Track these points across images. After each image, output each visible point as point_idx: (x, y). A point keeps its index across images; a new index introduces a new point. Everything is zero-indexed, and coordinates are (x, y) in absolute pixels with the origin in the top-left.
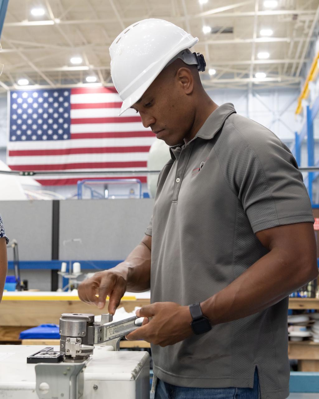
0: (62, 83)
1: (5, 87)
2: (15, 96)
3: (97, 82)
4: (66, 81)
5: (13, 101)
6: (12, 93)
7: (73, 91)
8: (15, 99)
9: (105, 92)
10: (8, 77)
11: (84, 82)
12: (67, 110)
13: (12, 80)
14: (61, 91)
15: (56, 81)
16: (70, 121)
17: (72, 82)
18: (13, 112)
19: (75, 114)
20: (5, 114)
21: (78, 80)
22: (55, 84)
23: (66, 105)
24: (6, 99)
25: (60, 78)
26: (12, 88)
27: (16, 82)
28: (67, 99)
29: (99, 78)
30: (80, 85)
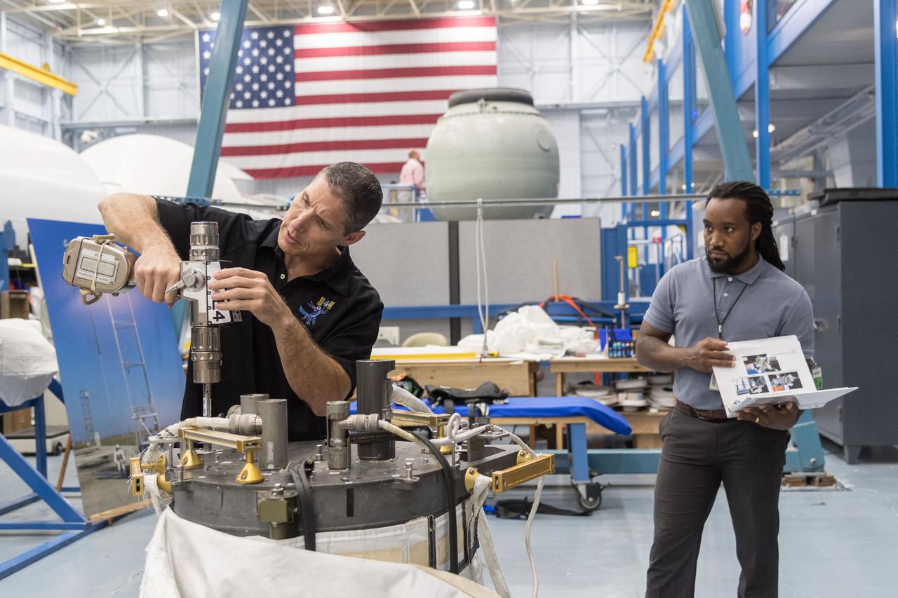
0: (279, 18)
1: (191, 25)
2: (206, 38)
3: (334, 14)
4: (285, 14)
5: (204, 47)
6: (201, 33)
7: (296, 30)
8: (206, 43)
9: (348, 31)
10: (194, 9)
11: (315, 15)
12: (289, 60)
13: (201, 12)
14: (278, 30)
15: (271, 13)
16: (294, 77)
17: (295, 14)
18: (204, 64)
19: (301, 66)
20: (193, 68)
21: (305, 12)
22: (269, 19)
23: (287, 51)
24: (193, 43)
25: (276, 8)
26: (201, 26)
27: (207, 16)
28: (289, 42)
29: (338, 8)
30: (308, 20)
